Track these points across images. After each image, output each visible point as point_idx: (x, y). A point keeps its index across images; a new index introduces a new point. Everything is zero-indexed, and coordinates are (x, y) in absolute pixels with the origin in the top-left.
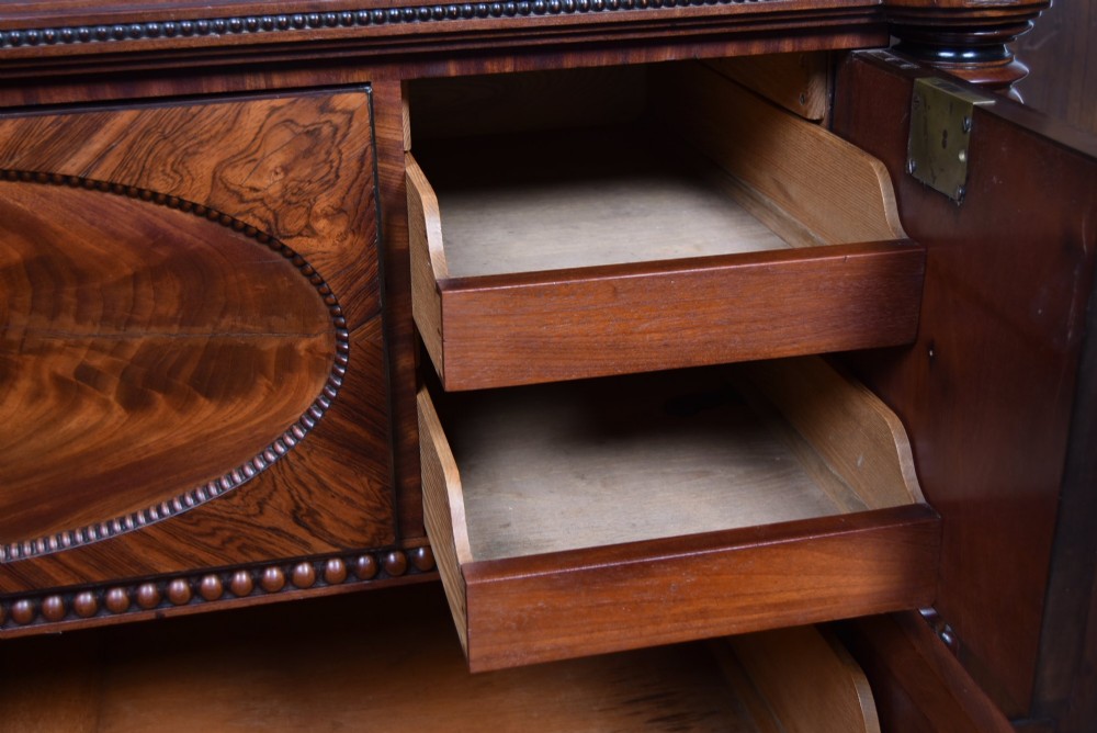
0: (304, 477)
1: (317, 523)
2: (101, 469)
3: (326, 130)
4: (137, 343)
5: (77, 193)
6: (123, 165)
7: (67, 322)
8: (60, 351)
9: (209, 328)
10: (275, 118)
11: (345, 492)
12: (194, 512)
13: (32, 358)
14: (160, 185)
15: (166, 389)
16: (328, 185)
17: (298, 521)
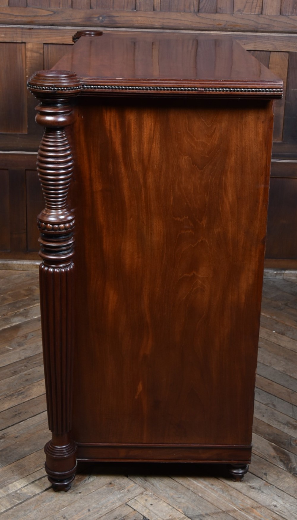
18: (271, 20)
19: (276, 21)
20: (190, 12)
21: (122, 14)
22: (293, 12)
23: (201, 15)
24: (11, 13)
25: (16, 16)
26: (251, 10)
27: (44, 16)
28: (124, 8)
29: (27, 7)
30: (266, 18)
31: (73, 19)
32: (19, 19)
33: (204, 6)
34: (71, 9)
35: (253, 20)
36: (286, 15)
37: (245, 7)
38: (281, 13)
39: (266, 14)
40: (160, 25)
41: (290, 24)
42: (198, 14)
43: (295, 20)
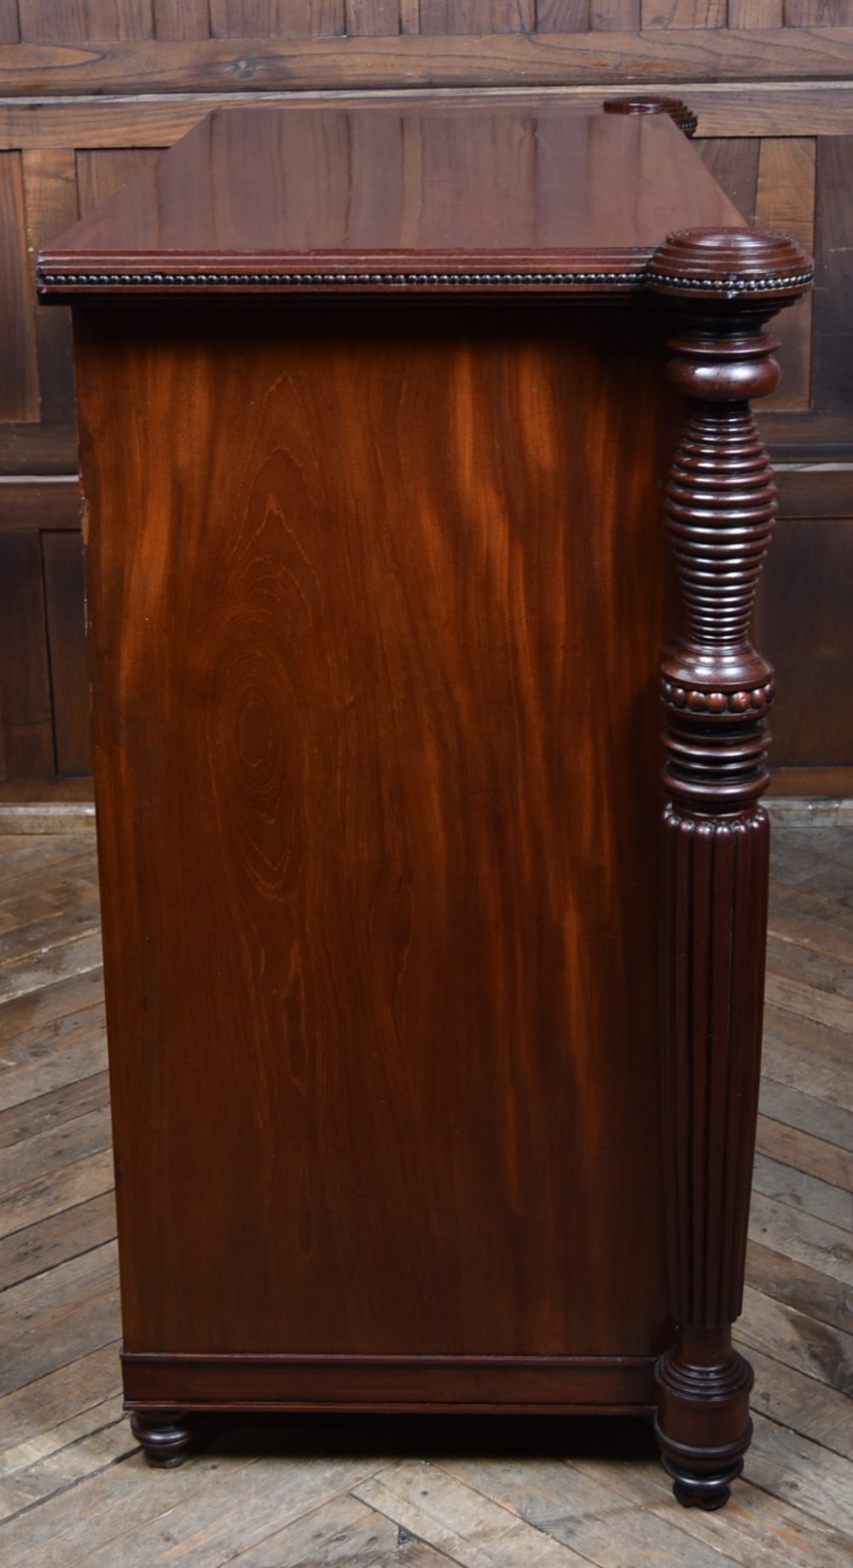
18: (756, 42)
19: (772, 45)
20: (511, 32)
21: (306, 50)
22: (823, 16)
23: (544, 39)
26: (694, 15)
27: (74, 66)
28: (310, 31)
29: (20, 42)
30: (741, 39)
31: (159, 72)
33: (550, 13)
34: (152, 42)
35: (700, 47)
36: (800, 27)
37: (674, 8)
38: (785, 22)
39: (741, 27)
40: (422, 77)
41: (814, 52)
42: (533, 37)
43: (830, 41)
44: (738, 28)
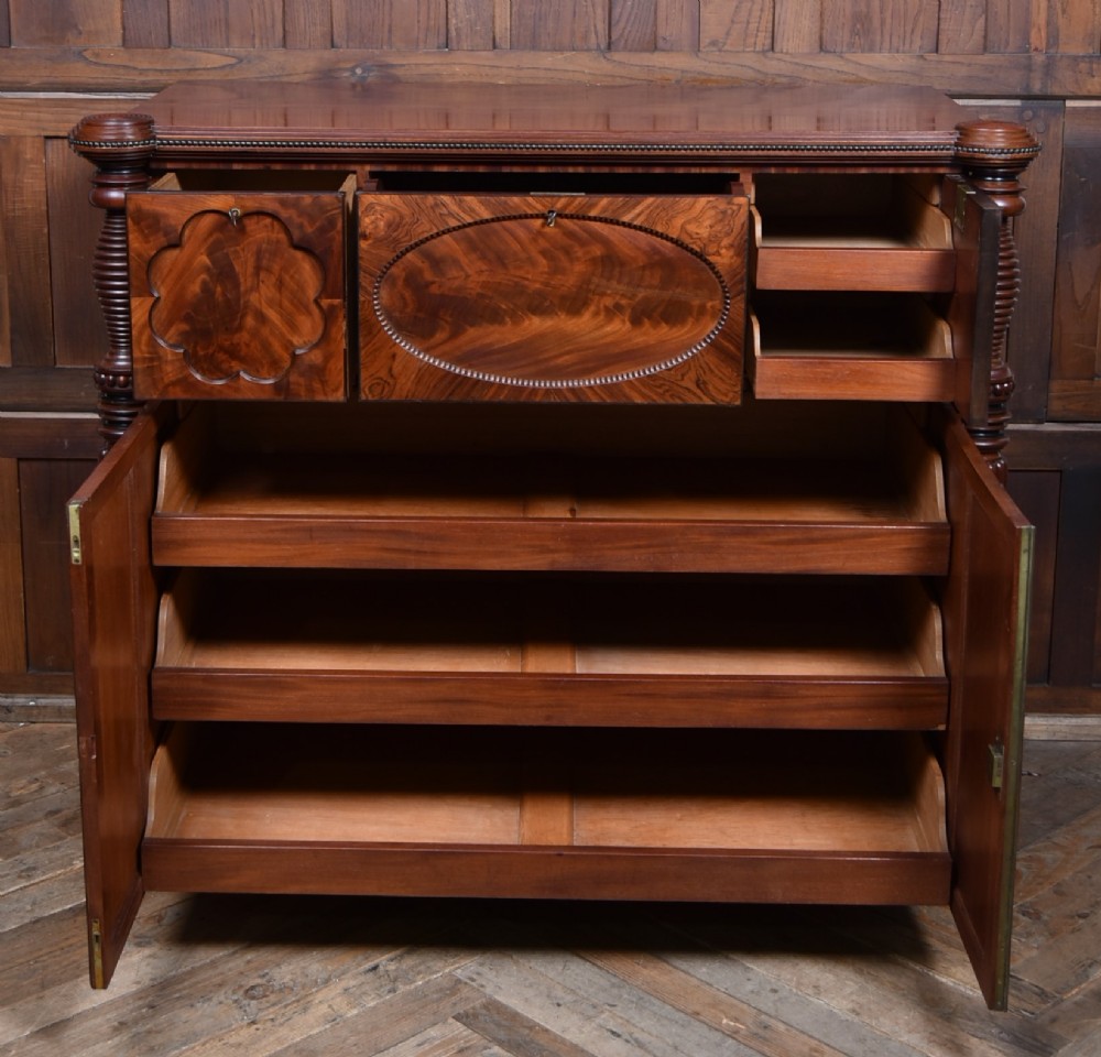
0: (704, 366)
1: (706, 388)
2: (617, 351)
3: (729, 212)
4: (640, 296)
5: (626, 230)
6: (646, 220)
7: (614, 284)
8: (609, 295)
9: (671, 292)
10: (709, 205)
11: (720, 375)
12: (654, 375)
13: (597, 297)
14: (659, 229)
15: (649, 318)
16: (728, 234)
17: (698, 386)
18: (797, 64)
19: (811, 66)
20: (588, 50)
21: (413, 60)
22: (854, 43)
23: (617, 56)
24: (131, 64)
25: (142, 72)
26: (745, 40)
27: (215, 68)
28: (418, 45)
29: (169, 47)
30: (784, 61)
31: (287, 75)
32: (151, 77)
33: (622, 35)
34: (282, 50)
35: (750, 67)
36: (835, 52)
37: (728, 34)
38: (822, 48)
39: (785, 51)
41: (846, 73)
42: (608, 55)
43: (860, 64)
44: (782, 52)
